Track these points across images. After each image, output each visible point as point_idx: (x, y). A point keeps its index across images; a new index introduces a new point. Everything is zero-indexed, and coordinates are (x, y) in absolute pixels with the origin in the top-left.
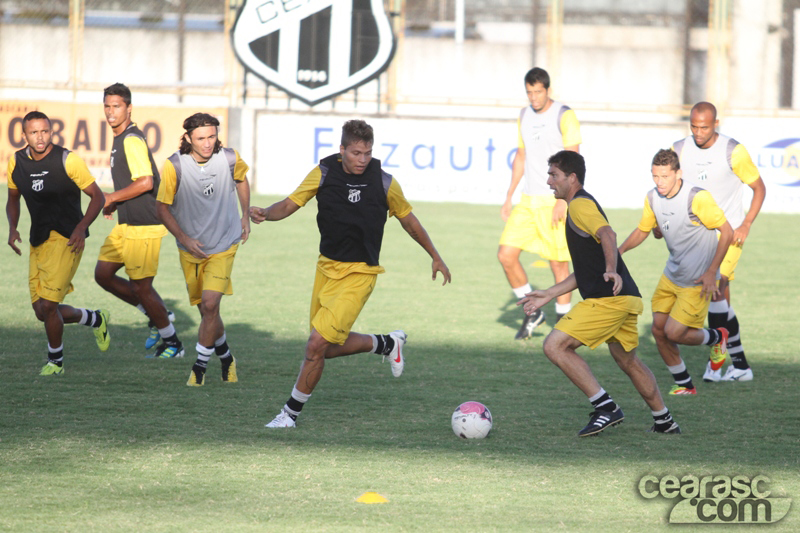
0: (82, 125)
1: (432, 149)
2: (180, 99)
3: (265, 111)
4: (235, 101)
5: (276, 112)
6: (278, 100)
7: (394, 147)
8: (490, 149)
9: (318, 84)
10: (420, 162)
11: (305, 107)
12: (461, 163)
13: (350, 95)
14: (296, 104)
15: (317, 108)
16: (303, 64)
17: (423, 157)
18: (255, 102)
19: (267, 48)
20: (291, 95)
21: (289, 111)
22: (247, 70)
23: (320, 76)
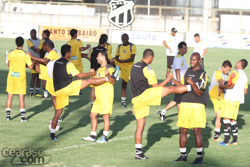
0: (84, 31)
1: (140, 36)
2: (100, 27)
3: (113, 29)
4: (108, 28)
5: (115, 30)
6: (115, 28)
7: (134, 35)
8: (149, 36)
9: (122, 25)
10: (138, 38)
11: (119, 29)
12: (145, 38)
13: (127, 27)
14: (118, 28)
15: (122, 29)
16: (119, 22)
17: (138, 37)
18: (112, 28)
19: (113, 19)
20: (117, 27)
21: (117, 29)
22: (111, 23)
23: (122, 24)
